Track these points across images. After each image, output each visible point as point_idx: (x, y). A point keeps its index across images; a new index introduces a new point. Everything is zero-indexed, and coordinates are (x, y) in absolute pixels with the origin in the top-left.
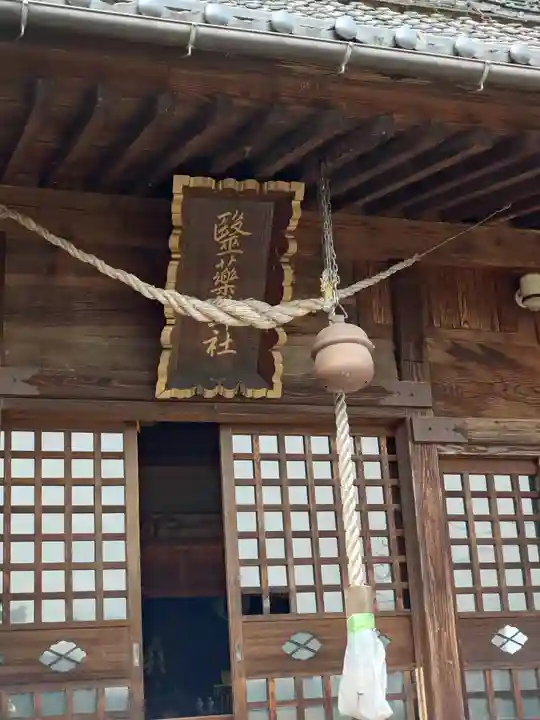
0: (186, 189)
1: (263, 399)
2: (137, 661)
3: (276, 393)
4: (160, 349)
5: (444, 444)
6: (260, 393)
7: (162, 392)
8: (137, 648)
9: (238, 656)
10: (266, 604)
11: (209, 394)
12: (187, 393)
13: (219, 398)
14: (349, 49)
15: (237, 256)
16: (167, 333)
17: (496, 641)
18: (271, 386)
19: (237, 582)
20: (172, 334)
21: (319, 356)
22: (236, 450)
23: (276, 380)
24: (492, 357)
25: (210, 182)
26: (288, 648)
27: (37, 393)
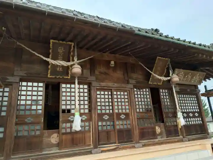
0: (53, 42)
1: (67, 78)
2: (42, 121)
3: (69, 77)
4: (49, 69)
5: (97, 86)
6: (67, 77)
7: (49, 76)
8: (43, 119)
9: (61, 120)
10: (66, 112)
11: (58, 77)
12: (54, 77)
13: (59, 78)
14: (76, 17)
15: (63, 54)
16: (50, 67)
17: (104, 117)
18: (68, 76)
19: (62, 108)
20: (51, 67)
21: (72, 70)
22: (63, 87)
23: (69, 75)
24: (106, 74)
25: (57, 41)
26: (69, 118)
27: (27, 76)
